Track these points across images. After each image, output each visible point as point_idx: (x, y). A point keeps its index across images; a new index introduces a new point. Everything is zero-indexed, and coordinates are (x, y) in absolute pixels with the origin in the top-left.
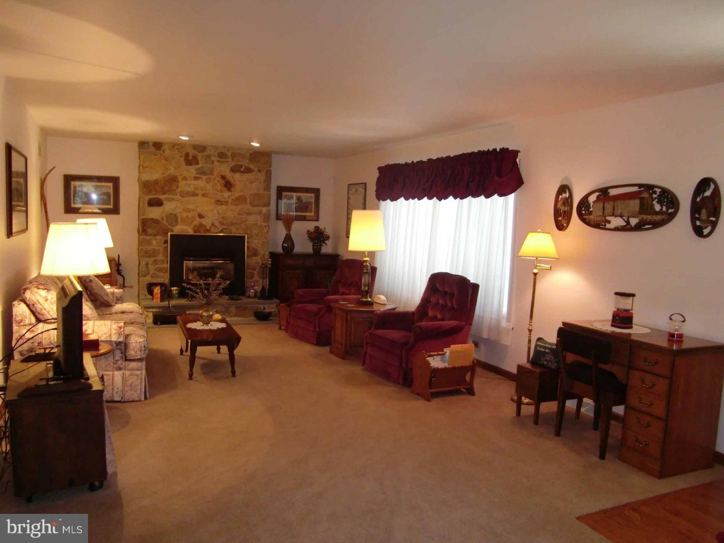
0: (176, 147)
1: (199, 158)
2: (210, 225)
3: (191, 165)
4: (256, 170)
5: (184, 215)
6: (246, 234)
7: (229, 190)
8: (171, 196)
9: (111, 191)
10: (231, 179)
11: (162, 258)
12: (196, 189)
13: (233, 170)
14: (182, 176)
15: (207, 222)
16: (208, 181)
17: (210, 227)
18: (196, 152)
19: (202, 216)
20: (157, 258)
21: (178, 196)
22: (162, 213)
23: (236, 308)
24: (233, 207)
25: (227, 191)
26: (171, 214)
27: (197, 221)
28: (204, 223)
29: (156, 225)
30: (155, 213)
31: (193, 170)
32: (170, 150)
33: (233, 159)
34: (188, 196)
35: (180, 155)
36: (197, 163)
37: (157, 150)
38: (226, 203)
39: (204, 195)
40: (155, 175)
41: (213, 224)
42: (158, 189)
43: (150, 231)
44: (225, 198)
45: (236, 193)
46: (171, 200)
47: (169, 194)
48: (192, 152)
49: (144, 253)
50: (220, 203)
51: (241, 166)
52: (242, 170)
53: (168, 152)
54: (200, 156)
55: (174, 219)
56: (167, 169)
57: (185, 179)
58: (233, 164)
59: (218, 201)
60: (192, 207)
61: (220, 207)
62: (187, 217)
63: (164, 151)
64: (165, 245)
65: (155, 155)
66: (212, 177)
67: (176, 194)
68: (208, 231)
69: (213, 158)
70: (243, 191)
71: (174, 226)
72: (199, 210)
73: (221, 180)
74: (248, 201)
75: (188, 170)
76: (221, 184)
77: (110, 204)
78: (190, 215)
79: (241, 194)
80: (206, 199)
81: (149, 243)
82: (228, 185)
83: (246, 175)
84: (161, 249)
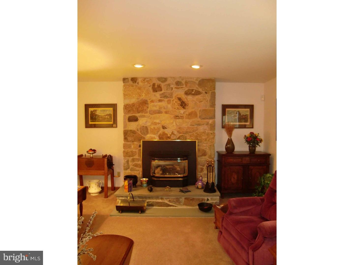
0: (146, 80)
1: (162, 87)
2: (171, 134)
3: (156, 91)
4: (204, 92)
5: (152, 127)
6: (196, 140)
7: (184, 108)
8: (143, 114)
9: (112, 113)
10: (185, 100)
11: (138, 158)
12: (160, 108)
13: (187, 93)
14: (151, 100)
15: (168, 132)
16: (169, 102)
17: (171, 135)
18: (160, 83)
19: (165, 128)
20: (135, 157)
21: (148, 114)
22: (138, 126)
23: (185, 199)
24: (187, 120)
25: (183, 108)
26: (143, 126)
27: (162, 130)
28: (166, 132)
29: (133, 134)
30: (133, 126)
31: (158, 94)
32: (142, 82)
33: (186, 86)
34: (155, 113)
35: (149, 85)
36: (161, 90)
37: (134, 83)
38: (182, 117)
39: (166, 113)
40: (133, 100)
41: (173, 133)
42: (135, 110)
43: (129, 139)
44: (181, 114)
45: (189, 110)
46: (144, 116)
47: (142, 113)
48: (157, 83)
49: (126, 154)
50: (177, 117)
51: (192, 90)
52: (193, 93)
53: (141, 84)
54: (163, 85)
55: (145, 130)
56: (140, 96)
57: (152, 101)
58: (186, 89)
59: (176, 116)
60: (157, 121)
61: (178, 120)
62: (154, 128)
63: (138, 83)
64: (140, 148)
65: (132, 86)
66: (172, 99)
67: (147, 113)
68: (169, 138)
69: (172, 86)
70: (194, 108)
71: (146, 135)
72: (163, 123)
73: (178, 101)
74: (198, 116)
75: (155, 95)
76: (178, 104)
77: (111, 122)
78: (156, 127)
79: (193, 110)
80: (167, 115)
81: (130, 147)
82: (183, 105)
83: (197, 97)
84: (137, 151)
